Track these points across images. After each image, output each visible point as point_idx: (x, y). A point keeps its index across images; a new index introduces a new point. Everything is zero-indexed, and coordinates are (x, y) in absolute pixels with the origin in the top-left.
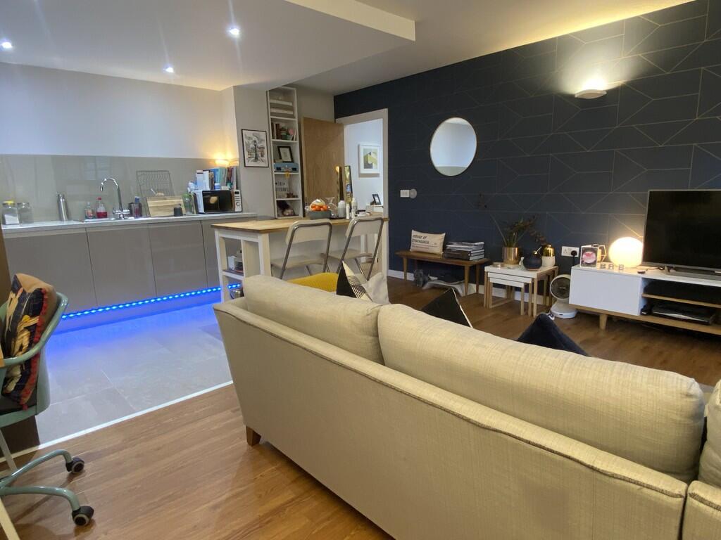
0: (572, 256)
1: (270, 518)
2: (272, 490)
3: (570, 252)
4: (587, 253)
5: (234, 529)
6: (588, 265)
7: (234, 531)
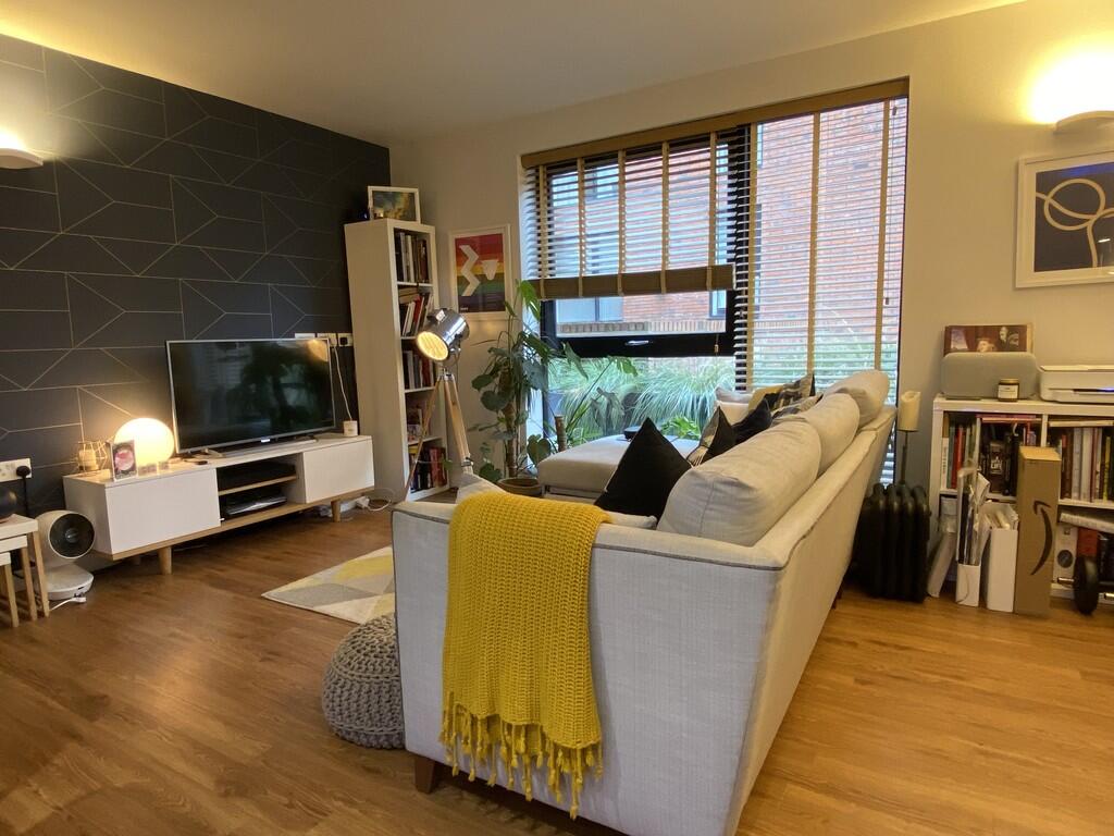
0: (20, 478)
1: (850, 793)
2: (801, 814)
3: (13, 471)
4: (120, 452)
5: (905, 823)
6: (126, 473)
7: (909, 821)
